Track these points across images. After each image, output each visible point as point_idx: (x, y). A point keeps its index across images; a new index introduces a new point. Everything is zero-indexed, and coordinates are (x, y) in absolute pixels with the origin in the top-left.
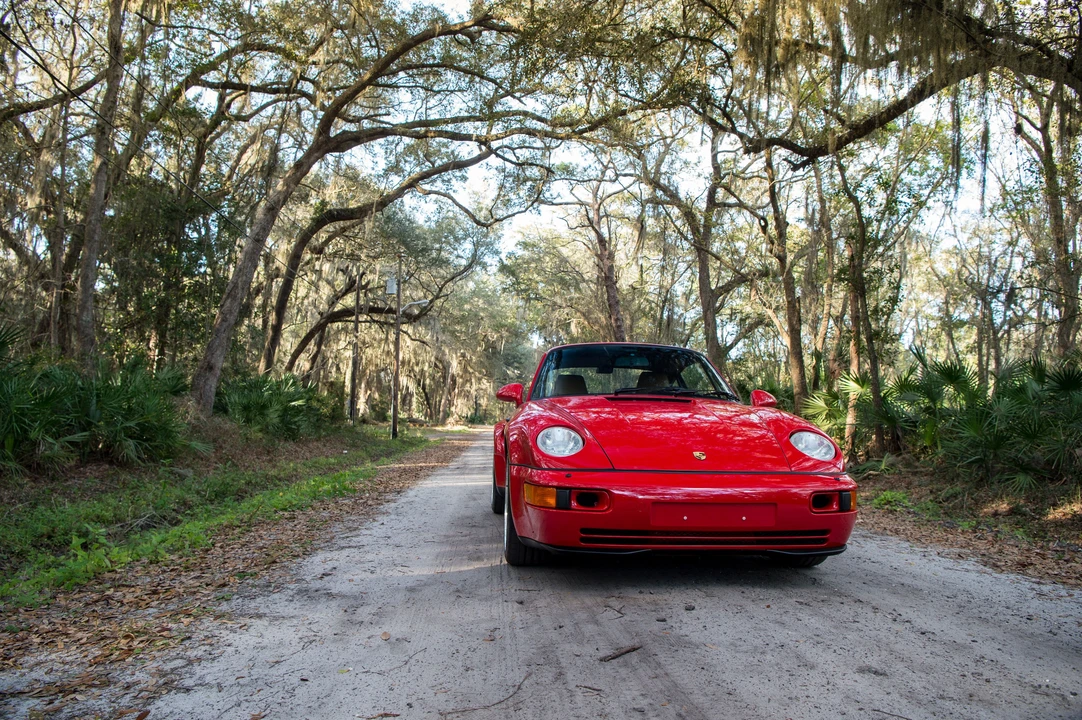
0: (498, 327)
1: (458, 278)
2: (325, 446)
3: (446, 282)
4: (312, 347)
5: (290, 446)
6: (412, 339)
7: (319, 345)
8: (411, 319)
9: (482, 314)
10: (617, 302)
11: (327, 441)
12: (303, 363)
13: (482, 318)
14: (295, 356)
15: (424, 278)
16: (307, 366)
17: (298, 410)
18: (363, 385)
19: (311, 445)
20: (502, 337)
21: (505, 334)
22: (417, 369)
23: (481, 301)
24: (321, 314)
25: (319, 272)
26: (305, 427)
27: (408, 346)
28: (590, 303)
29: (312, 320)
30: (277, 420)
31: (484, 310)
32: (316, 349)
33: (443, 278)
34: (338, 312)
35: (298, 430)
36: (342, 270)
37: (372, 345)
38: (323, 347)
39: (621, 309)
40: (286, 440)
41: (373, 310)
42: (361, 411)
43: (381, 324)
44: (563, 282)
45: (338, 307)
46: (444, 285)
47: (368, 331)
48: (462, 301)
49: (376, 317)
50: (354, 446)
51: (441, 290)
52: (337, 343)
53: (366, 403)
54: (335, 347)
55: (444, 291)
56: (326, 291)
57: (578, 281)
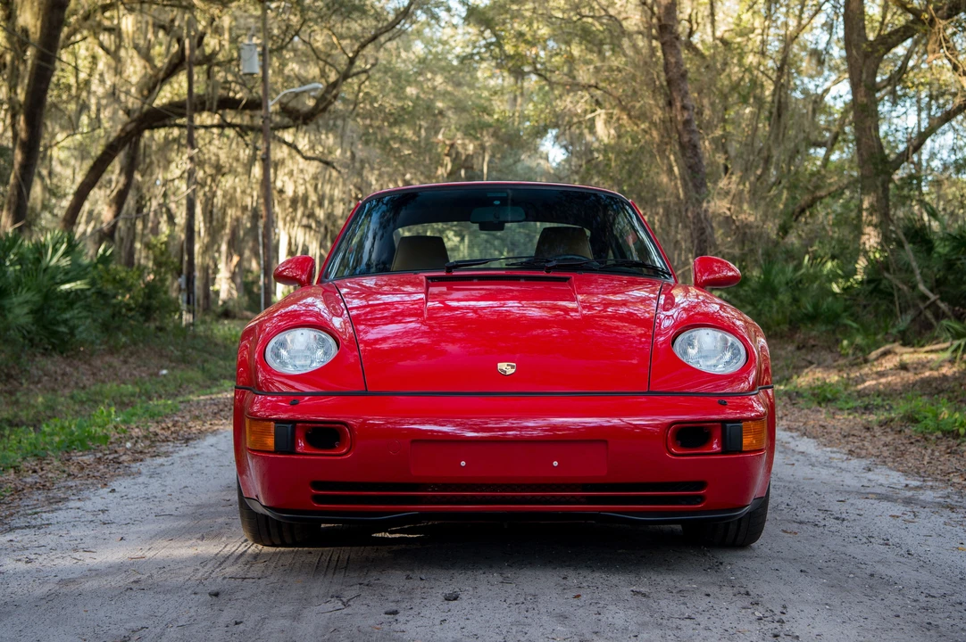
0: (471, 130)
1: (387, 36)
2: (125, 362)
3: (363, 46)
4: (114, 177)
5: (54, 364)
6: (306, 158)
7: (128, 170)
8: (298, 117)
9: (440, 105)
10: (684, 75)
11: (132, 354)
12: (100, 204)
13: (441, 113)
14: (82, 194)
15: (320, 40)
16: (107, 214)
17: (72, 299)
18: (224, 247)
19: (98, 363)
20: (483, 148)
21: (488, 141)
22: (320, 213)
23: (439, 79)
24: (128, 112)
25: (115, 31)
26: (86, 329)
27: (294, 177)
28: (634, 78)
29: (112, 123)
30: (29, 319)
31: (445, 94)
32: (122, 180)
33: (355, 37)
34: (164, 107)
35: (72, 334)
36: (163, 27)
37: (232, 171)
38: (138, 177)
39: (689, 87)
40: (46, 353)
41: (227, 104)
42: (223, 295)
43: (242, 130)
44: (586, 35)
45: (165, 96)
46: (357, 53)
47: (219, 146)
48: (401, 79)
49: (231, 117)
50: (185, 361)
51: (352, 61)
52: (166, 168)
53: (233, 278)
54: (160, 176)
55: (360, 64)
56: (135, 70)
57: (616, 32)
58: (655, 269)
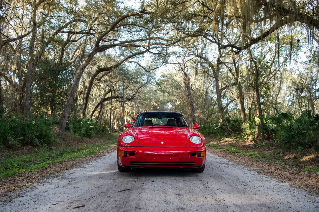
0: (157, 102)
1: (143, 87)
2: (99, 139)
3: (139, 88)
4: (99, 109)
5: (88, 140)
6: (130, 106)
7: (101, 108)
8: (128, 99)
10: (191, 94)
11: (101, 138)
12: (96, 114)
13: (152, 99)
14: (94, 112)
15: (132, 87)
16: (98, 115)
17: (91, 129)
18: (116, 120)
19: (95, 139)
20: (158, 105)
21: (159, 103)
22: (132, 115)
23: (151, 94)
24: (101, 99)
25: (100, 86)
26: (93, 134)
27: (128, 109)
28: (183, 94)
29: (99, 100)
30: (84, 132)
31: (152, 96)
32: (100, 109)
33: (138, 87)
34: (107, 98)
35: (91, 135)
36: (107, 85)
37: (118, 108)
38: (103, 109)
39: (192, 96)
40: (87, 138)
41: (117, 97)
42: (115, 128)
43: (119, 102)
44: (175, 87)
45: (107, 96)
46: (138, 89)
47: (116, 104)
48: (145, 94)
49: (118, 99)
50: (109, 139)
51: (137, 91)
52: (107, 108)
53: (117, 126)
54: (106, 109)
55: (139, 91)
56: (103, 92)
57: (180, 87)
58: (187, 126)
